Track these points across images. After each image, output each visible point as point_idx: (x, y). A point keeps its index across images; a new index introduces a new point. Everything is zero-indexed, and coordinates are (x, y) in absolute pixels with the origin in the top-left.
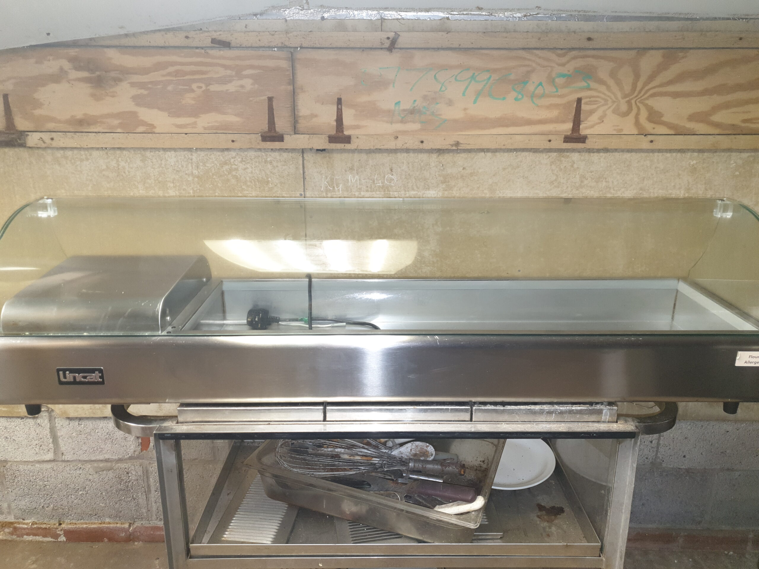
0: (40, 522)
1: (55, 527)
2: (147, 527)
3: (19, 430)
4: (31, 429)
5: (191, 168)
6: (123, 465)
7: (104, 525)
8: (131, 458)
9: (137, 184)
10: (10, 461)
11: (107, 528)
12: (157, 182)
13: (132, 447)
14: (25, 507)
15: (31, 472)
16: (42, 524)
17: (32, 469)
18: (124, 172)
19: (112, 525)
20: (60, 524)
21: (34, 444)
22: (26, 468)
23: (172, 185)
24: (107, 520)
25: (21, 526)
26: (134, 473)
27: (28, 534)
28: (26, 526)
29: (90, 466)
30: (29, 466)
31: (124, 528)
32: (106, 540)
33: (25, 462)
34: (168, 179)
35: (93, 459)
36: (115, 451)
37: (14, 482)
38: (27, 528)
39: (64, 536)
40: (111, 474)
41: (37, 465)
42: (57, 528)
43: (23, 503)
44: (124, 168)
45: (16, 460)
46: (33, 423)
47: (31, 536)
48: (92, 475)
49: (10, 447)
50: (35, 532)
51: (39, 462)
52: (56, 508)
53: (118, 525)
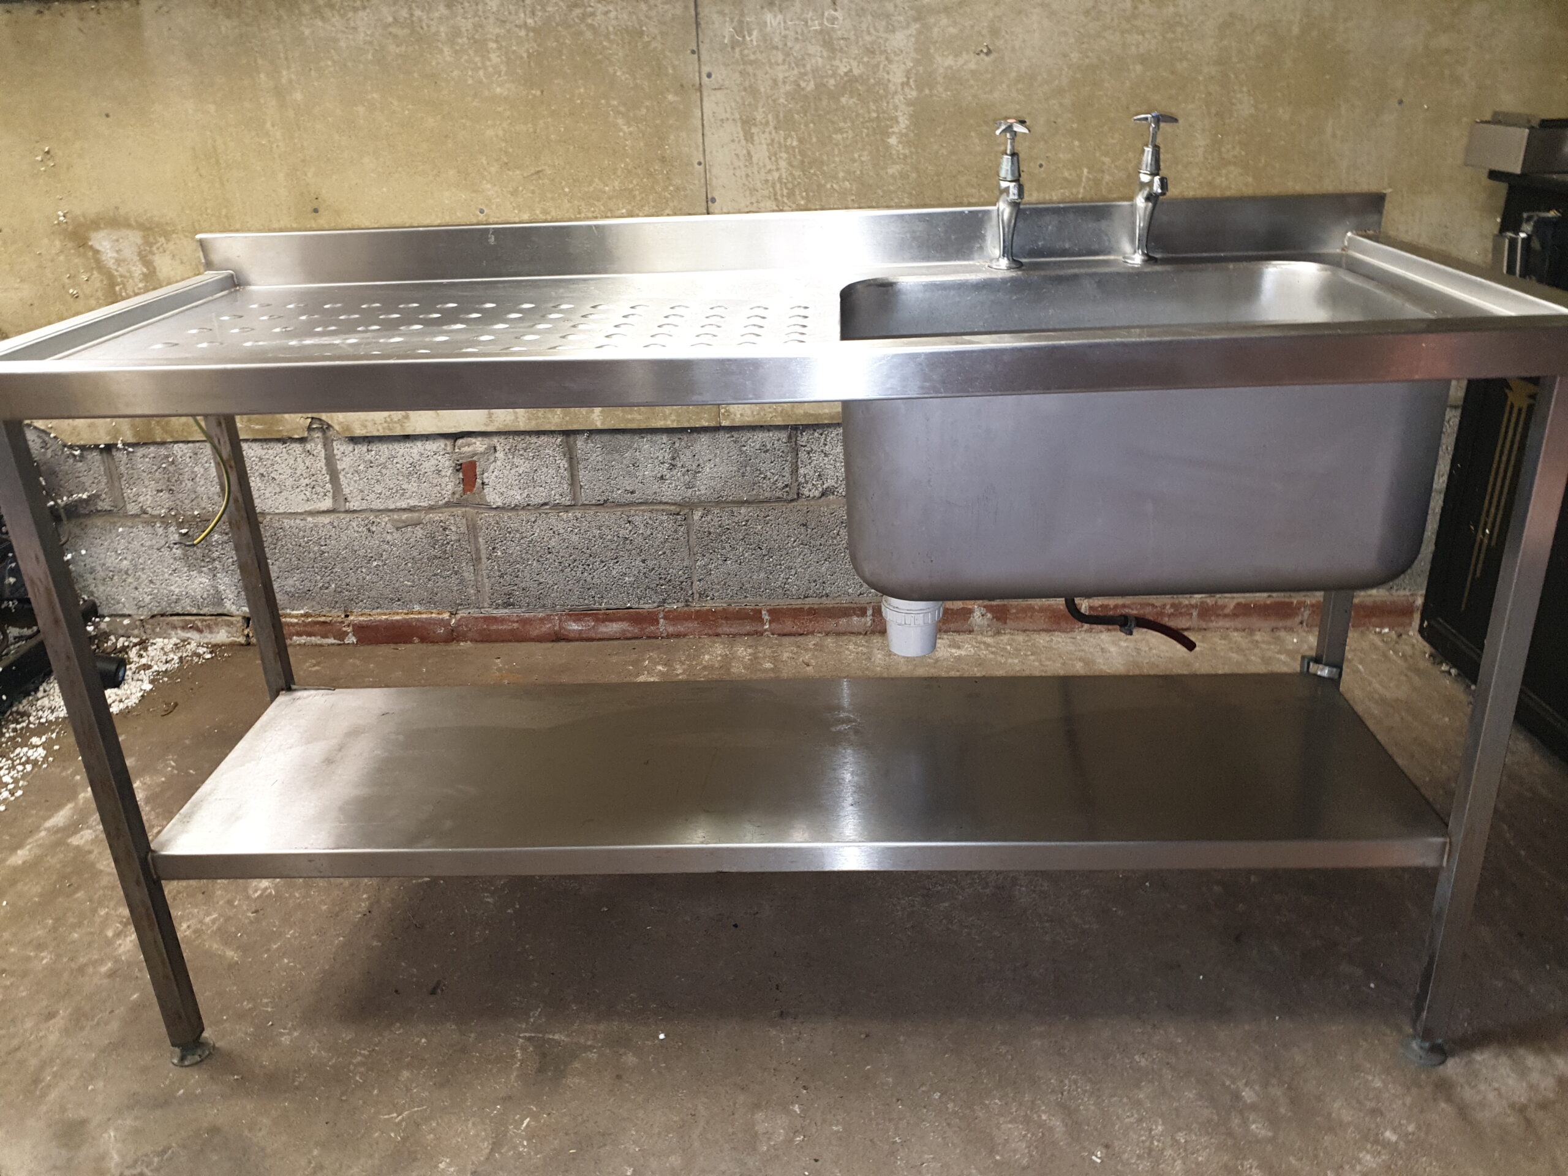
0: (317, 612)
1: (339, 619)
2: (476, 618)
3: (280, 462)
4: (298, 459)
5: (522, 15)
6: (436, 516)
7: (412, 616)
8: (448, 505)
9: (440, 45)
10: (269, 514)
11: (418, 620)
12: (472, 41)
13: (449, 487)
14: (293, 590)
15: (300, 530)
16: (319, 616)
17: (302, 525)
18: (422, 28)
19: (424, 616)
20: (347, 616)
21: (304, 485)
22: (292, 524)
23: (494, 45)
24: (417, 608)
25: (288, 620)
26: (454, 529)
27: (299, 634)
28: (296, 620)
29: (387, 519)
30: (298, 521)
31: (442, 620)
32: (416, 639)
33: (291, 513)
34: (489, 36)
35: (392, 507)
36: (424, 494)
37: (275, 548)
38: (297, 624)
39: (354, 635)
40: (419, 532)
41: (310, 519)
42: (343, 622)
43: (290, 582)
44: (420, 20)
45: (277, 511)
46: (300, 449)
47: (305, 637)
48: (392, 533)
49: (269, 490)
50: (308, 629)
51: (311, 513)
52: (339, 590)
53: (433, 615)
